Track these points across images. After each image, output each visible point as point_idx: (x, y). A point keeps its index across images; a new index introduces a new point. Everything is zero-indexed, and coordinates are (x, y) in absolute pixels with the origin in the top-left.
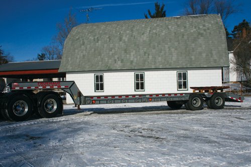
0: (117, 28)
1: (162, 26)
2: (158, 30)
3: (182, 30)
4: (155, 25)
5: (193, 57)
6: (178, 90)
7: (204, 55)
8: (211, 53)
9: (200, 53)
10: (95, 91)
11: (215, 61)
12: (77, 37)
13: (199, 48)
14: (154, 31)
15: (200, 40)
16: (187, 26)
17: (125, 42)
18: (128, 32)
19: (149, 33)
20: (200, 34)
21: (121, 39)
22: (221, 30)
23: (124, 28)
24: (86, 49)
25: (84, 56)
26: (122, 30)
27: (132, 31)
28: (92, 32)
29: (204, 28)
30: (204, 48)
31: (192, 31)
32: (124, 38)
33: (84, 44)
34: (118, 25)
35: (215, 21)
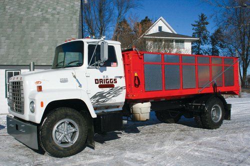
3: (22, 13)
5: (30, 51)
7: (46, 48)
13: (40, 39)
15: (43, 27)
16: (33, 7)
20: (47, 20)
29: (54, 12)
30: (47, 39)
31: (35, 15)
35: (72, 4)
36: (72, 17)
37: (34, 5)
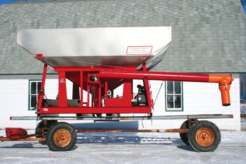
0: (72, 8)
1: (143, 7)
2: (137, 11)
3: (175, 13)
4: (133, 4)
5: (193, 57)
6: (166, 111)
7: (210, 53)
8: (223, 50)
9: (205, 50)
10: (29, 109)
11: (229, 63)
12: (5, 20)
13: (202, 42)
14: (131, 13)
15: (204, 29)
16: (184, 7)
18: (88, 13)
19: (123, 16)
20: (207, 20)
22: (239, 14)
23: (82, 8)
26: (79, 12)
27: (95, 12)
28: (31, 12)
29: (212, 10)
30: (210, 42)
31: (192, 15)
36: (236, 15)
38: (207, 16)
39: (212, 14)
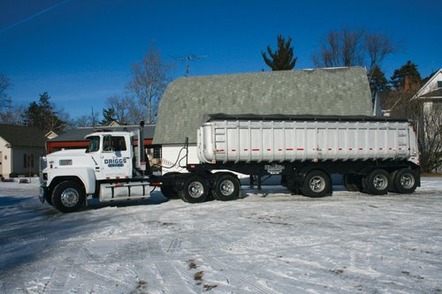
0: (229, 86)
1: (288, 85)
2: (283, 89)
3: (315, 91)
4: (280, 82)
12: (176, 98)
14: (279, 91)
15: (338, 104)
16: (322, 84)
17: (240, 105)
18: (244, 91)
19: (272, 93)
20: (340, 97)
21: (234, 102)
22: (366, 91)
23: (238, 86)
24: (189, 113)
25: (186, 123)
26: (235, 89)
27: (249, 89)
28: (195, 90)
29: (344, 88)
31: (328, 92)
32: (238, 99)
33: (185, 106)
34: (230, 81)
35: (359, 78)
36: (364, 93)
37: (323, 81)
38: (341, 93)
39: (345, 91)
